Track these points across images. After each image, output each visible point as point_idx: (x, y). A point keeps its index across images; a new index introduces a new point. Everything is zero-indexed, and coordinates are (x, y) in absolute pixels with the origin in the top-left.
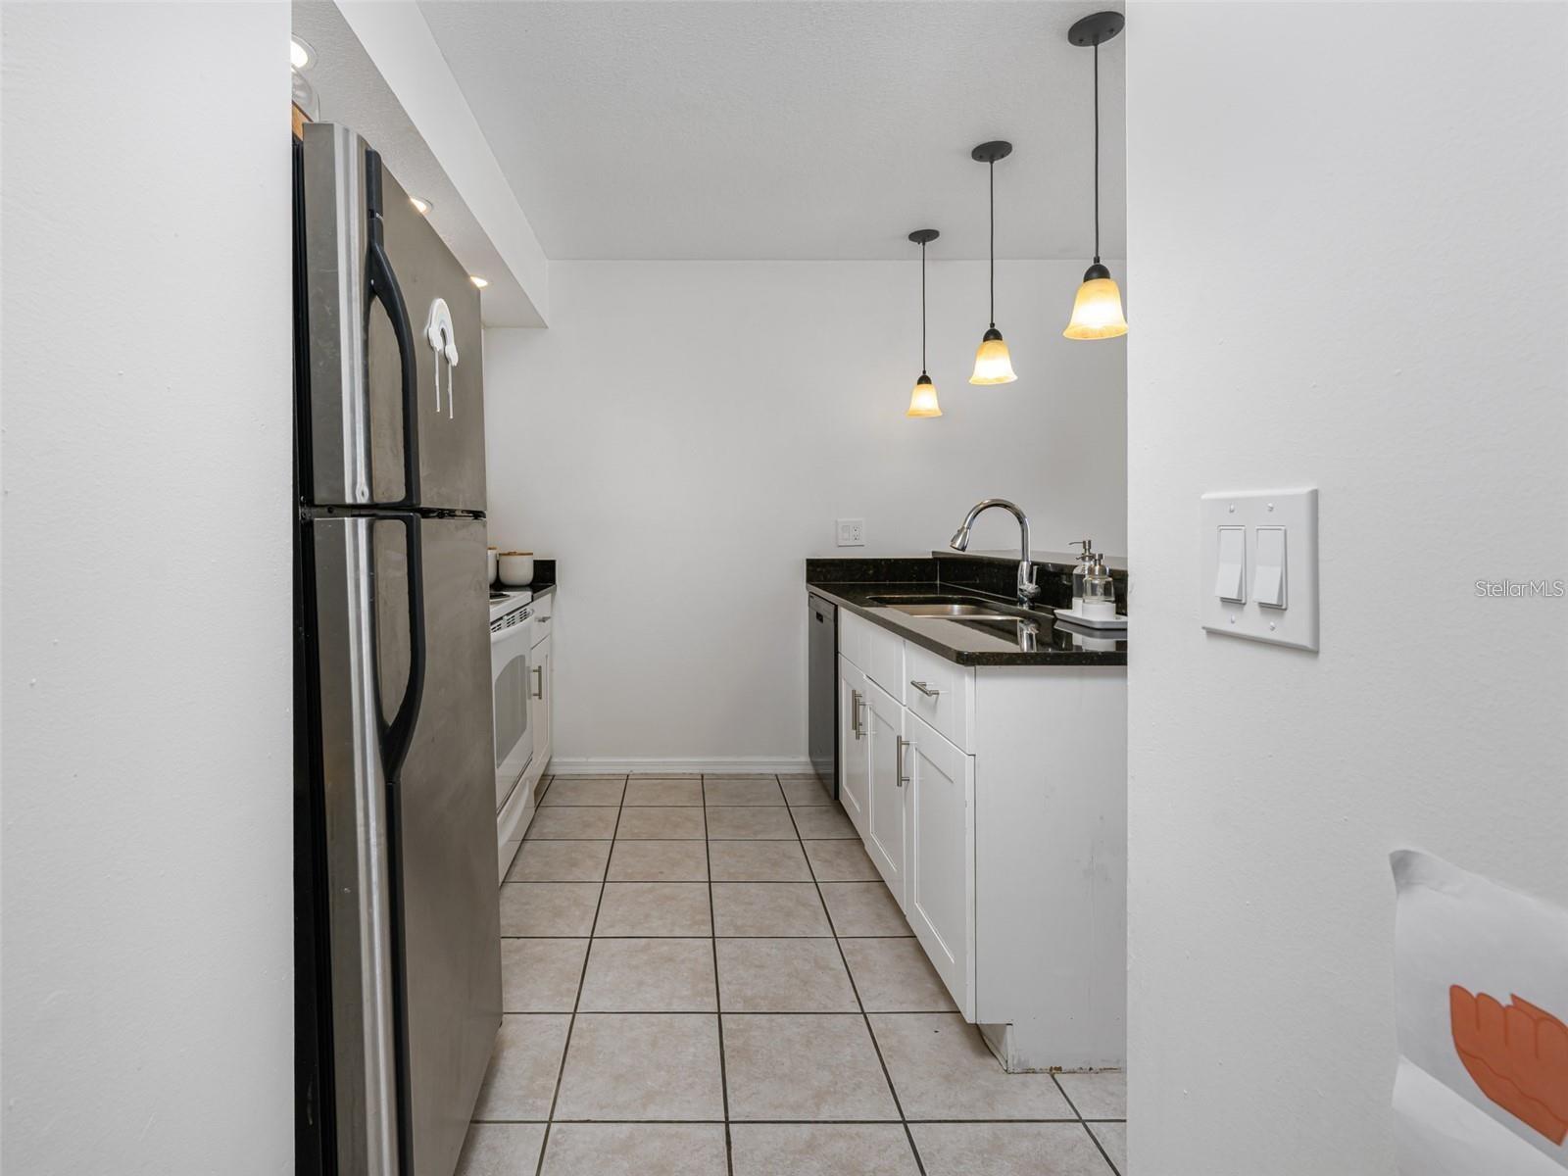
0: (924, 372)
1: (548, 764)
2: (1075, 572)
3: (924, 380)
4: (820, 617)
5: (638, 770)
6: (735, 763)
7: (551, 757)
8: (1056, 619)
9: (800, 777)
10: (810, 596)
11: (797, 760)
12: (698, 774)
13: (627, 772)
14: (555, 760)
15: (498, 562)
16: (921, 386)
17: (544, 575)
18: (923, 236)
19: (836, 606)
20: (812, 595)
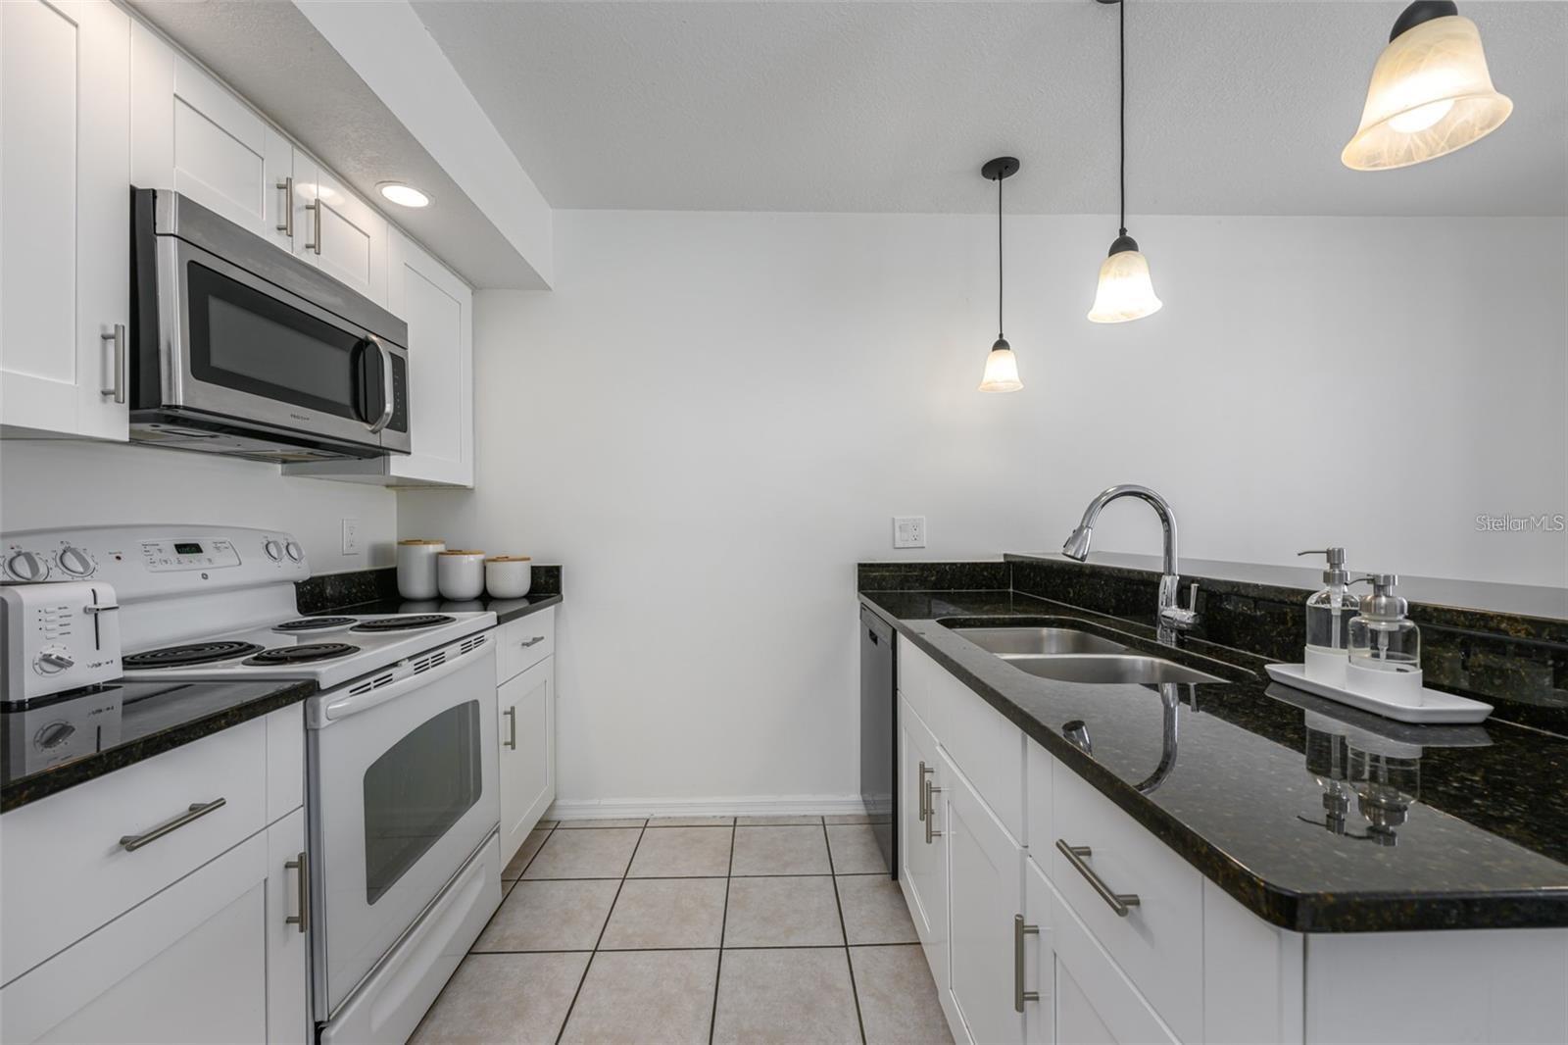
0: (1001, 335)
1: (551, 807)
2: (1311, 601)
3: (1001, 345)
4: (874, 638)
5: (659, 813)
6: (774, 804)
7: (555, 800)
8: (1267, 680)
9: (851, 820)
10: (862, 608)
11: (847, 799)
12: (729, 817)
13: (647, 816)
14: (560, 802)
15: (485, 568)
16: (997, 352)
17: (546, 584)
18: (1000, 168)
19: (894, 632)
20: (864, 607)
